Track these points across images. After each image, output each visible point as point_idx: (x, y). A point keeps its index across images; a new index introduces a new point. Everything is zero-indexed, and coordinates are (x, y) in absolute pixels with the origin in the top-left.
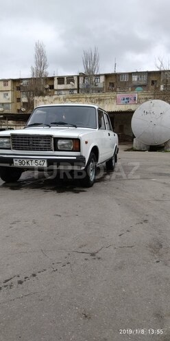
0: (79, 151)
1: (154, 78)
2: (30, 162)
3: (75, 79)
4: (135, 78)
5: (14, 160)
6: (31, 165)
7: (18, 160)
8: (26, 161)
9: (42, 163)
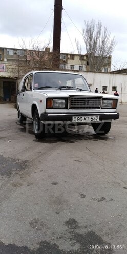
0: (116, 108)
2: (86, 119)
5: (73, 117)
6: (87, 121)
7: (77, 117)
8: (83, 117)
9: (96, 118)
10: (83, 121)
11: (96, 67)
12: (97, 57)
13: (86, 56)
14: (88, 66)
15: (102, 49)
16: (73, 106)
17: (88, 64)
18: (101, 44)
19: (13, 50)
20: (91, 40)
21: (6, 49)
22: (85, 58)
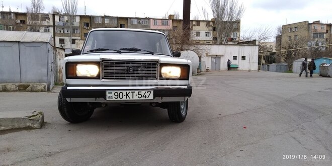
0: (188, 80)
1: (122, 22)
2: (130, 95)
3: (51, 17)
4: (107, 21)
5: (107, 92)
6: (131, 99)
7: (113, 92)
8: (125, 93)
9: (147, 95)
10: (124, 98)
11: (224, 33)
12: (225, 22)
13: (213, 21)
14: (215, 32)
15: (230, 16)
16: (109, 75)
17: (214, 29)
18: (229, 10)
19: (136, 20)
20: (218, 8)
21: (130, 18)
22: (211, 23)
